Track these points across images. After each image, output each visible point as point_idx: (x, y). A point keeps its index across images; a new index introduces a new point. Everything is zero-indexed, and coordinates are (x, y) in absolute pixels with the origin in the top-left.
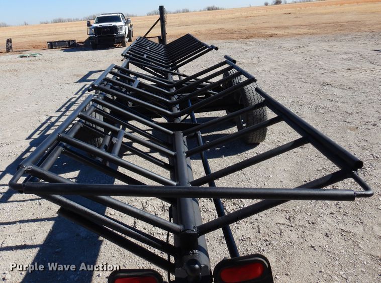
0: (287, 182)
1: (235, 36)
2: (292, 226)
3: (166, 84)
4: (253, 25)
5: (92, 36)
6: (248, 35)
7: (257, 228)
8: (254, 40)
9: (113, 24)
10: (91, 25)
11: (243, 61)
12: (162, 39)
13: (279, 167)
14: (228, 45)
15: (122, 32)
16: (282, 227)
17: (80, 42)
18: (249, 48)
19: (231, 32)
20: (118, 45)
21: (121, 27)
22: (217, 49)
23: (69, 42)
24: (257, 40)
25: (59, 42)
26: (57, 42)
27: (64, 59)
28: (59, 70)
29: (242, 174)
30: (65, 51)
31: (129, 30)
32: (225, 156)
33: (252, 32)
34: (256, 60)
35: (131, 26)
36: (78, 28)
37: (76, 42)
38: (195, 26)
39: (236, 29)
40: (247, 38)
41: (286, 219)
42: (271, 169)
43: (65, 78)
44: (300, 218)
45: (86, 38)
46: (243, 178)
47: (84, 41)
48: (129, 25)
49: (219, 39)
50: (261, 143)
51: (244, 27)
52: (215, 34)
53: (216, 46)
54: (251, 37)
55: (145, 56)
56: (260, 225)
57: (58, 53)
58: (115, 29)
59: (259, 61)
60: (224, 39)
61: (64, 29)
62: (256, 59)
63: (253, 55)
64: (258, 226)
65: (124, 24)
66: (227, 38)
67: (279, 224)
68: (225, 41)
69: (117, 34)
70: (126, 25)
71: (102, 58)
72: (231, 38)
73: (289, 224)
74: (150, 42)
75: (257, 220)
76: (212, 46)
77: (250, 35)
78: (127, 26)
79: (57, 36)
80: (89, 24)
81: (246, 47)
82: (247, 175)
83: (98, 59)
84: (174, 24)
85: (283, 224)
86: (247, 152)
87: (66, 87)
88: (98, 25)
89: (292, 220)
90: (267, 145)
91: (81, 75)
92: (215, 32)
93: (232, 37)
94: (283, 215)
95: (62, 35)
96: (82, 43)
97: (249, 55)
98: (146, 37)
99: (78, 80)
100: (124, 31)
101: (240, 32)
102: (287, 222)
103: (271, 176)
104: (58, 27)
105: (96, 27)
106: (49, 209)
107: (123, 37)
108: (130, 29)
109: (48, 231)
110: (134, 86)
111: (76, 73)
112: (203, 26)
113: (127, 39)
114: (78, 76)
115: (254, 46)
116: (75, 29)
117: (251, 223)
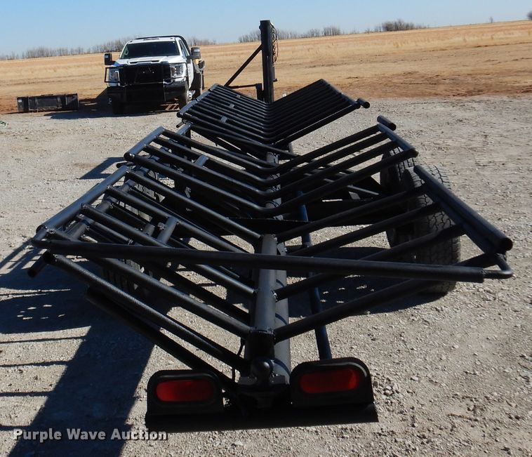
0: (486, 356)
1: (440, 88)
2: (476, 420)
3: (259, 167)
4: (489, 66)
5: (114, 85)
6: (471, 89)
7: (409, 420)
8: (484, 98)
9: (161, 59)
10: (113, 63)
11: (450, 142)
12: (265, 91)
13: (476, 333)
14: (419, 109)
15: (179, 78)
16: (457, 421)
17: (86, 100)
18: (467, 115)
19: (434, 81)
20: (170, 106)
21: (179, 66)
22: (367, 105)
23: (63, 97)
24: (490, 98)
25: (43, 97)
26: (38, 98)
27: (53, 133)
28: (44, 153)
29: (401, 342)
30: (55, 116)
31: (195, 73)
32: (371, 313)
33: (483, 81)
34: (477, 142)
35: (201, 65)
36: (82, 69)
37: (80, 98)
38: (351, 67)
39: (445, 74)
40: (470, 93)
41: (469, 410)
42: (459, 336)
43: (56, 170)
44: (495, 409)
45: (99, 92)
46: (402, 346)
47: (95, 97)
48: (197, 61)
49: (401, 95)
50: (449, 293)
51: (465, 70)
52: (395, 85)
53: (366, 100)
54: (480, 92)
55: (224, 120)
56: (417, 416)
57: (39, 121)
58: (165, 70)
59: (485, 143)
60: (413, 96)
61: (52, 71)
62: (479, 139)
63: (474, 130)
64: (413, 417)
65: (185, 60)
66: (423, 95)
67: (454, 415)
68: (415, 100)
69: (169, 81)
70: (188, 62)
71: (135, 131)
72: (430, 94)
73: (472, 417)
74: (239, 96)
75: (413, 408)
76: (359, 100)
77: (478, 87)
78: (190, 66)
79: (36, 87)
80: (108, 61)
81: (460, 114)
82: (410, 343)
83: (124, 135)
84: (301, 61)
85: (460, 416)
86: (418, 307)
87: (59, 187)
88: (127, 62)
89: (478, 411)
90: (462, 298)
91: (88, 165)
92: (395, 81)
93: (434, 91)
94: (463, 404)
95: (47, 85)
96: (92, 100)
97: (466, 130)
98: (230, 85)
99: (83, 174)
100: (184, 75)
101: (455, 80)
102: (470, 415)
103: (457, 347)
104: (38, 67)
105: (124, 65)
106: (36, 379)
107: (181, 89)
108: (198, 71)
109: (38, 408)
110: (199, 164)
111: (78, 161)
112: (369, 65)
113: (189, 94)
114: (83, 166)
115: (482, 112)
116: (74, 71)
117: (401, 412)
